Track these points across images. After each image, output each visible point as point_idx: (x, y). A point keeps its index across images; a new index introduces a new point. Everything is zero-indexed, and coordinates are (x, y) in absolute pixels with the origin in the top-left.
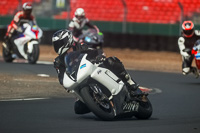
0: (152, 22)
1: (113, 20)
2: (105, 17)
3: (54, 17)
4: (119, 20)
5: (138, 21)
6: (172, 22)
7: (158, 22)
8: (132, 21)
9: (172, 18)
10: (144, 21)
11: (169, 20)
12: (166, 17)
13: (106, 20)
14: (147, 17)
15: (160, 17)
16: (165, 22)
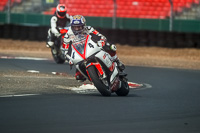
0: (142, 17)
1: (103, 16)
2: (95, 12)
3: (43, 13)
4: (109, 16)
5: (128, 16)
6: (162, 17)
7: (148, 17)
8: (122, 16)
9: (162, 13)
10: (134, 17)
11: (159, 15)
12: (156, 13)
13: (96, 15)
14: (137, 12)
15: (150, 12)
16: (154, 17)
